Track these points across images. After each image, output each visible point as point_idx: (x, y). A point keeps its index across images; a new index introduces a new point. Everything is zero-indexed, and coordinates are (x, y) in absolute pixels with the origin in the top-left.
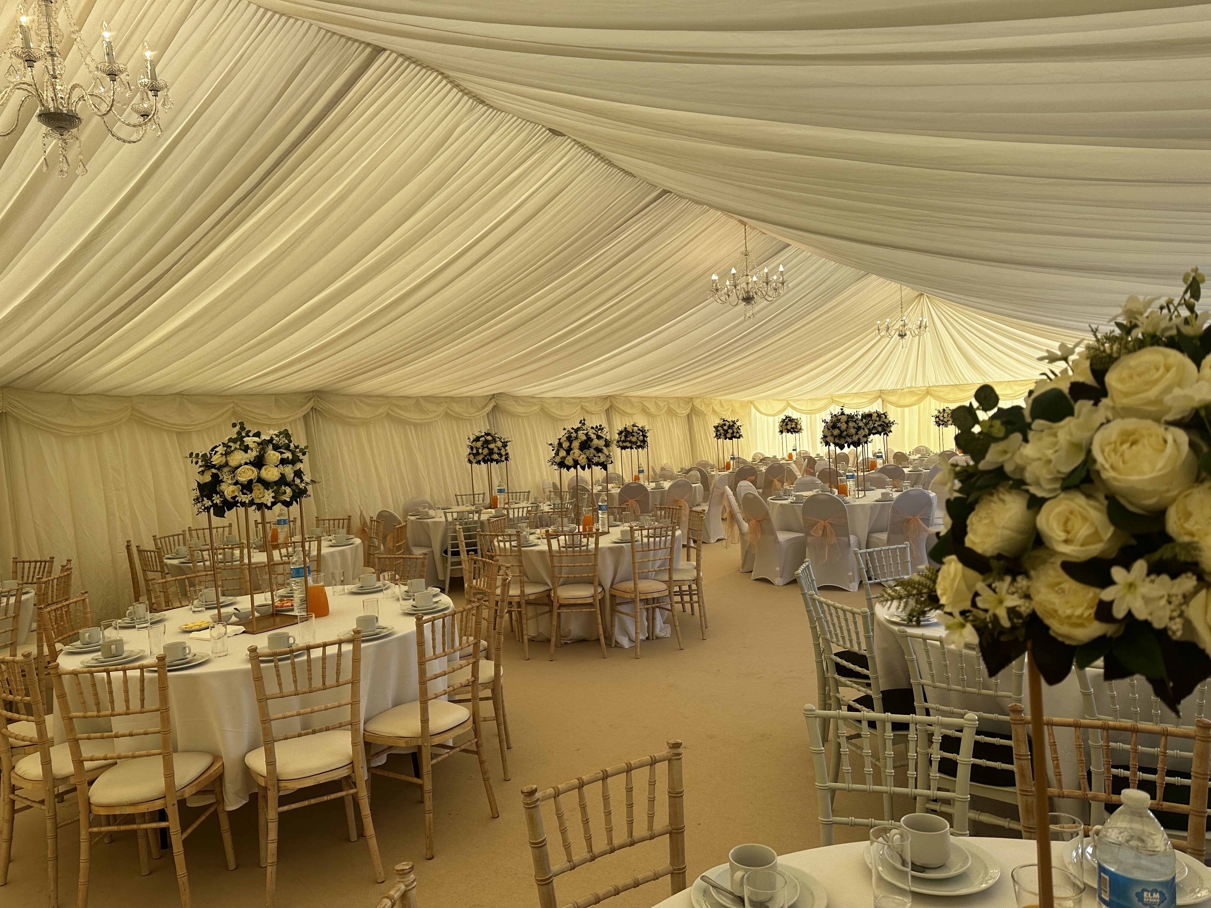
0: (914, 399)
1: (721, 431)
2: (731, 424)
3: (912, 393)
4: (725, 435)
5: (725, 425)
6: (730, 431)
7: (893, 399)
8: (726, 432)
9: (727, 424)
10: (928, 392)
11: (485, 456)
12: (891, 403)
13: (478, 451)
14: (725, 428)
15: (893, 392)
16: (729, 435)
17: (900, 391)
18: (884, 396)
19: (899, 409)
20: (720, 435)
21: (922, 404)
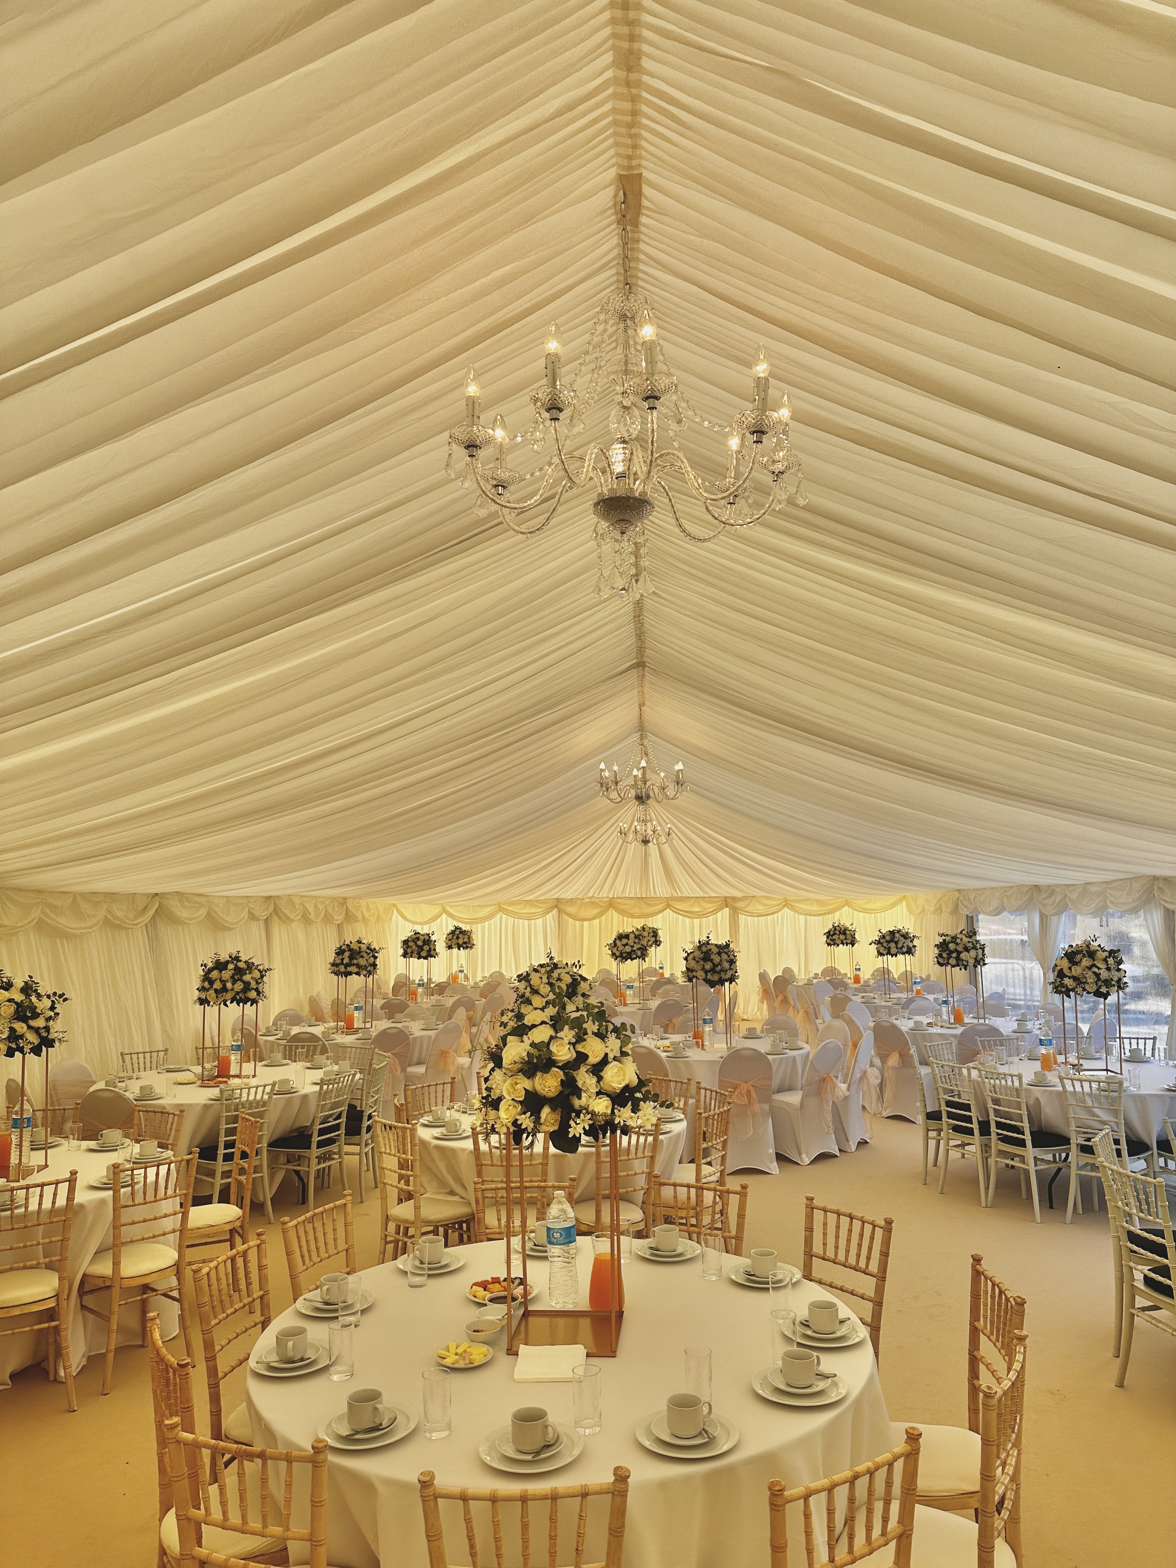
0: (596, 911)
1: (414, 947)
2: (427, 938)
3: (593, 904)
4: (419, 954)
5: (418, 939)
6: (426, 948)
7: (571, 910)
8: (421, 948)
9: (422, 938)
10: (612, 904)
11: (238, 993)
12: (569, 915)
13: (224, 986)
14: (420, 943)
15: (572, 901)
16: (424, 954)
17: (579, 901)
18: (561, 906)
19: (577, 922)
20: (412, 952)
21: (603, 918)
